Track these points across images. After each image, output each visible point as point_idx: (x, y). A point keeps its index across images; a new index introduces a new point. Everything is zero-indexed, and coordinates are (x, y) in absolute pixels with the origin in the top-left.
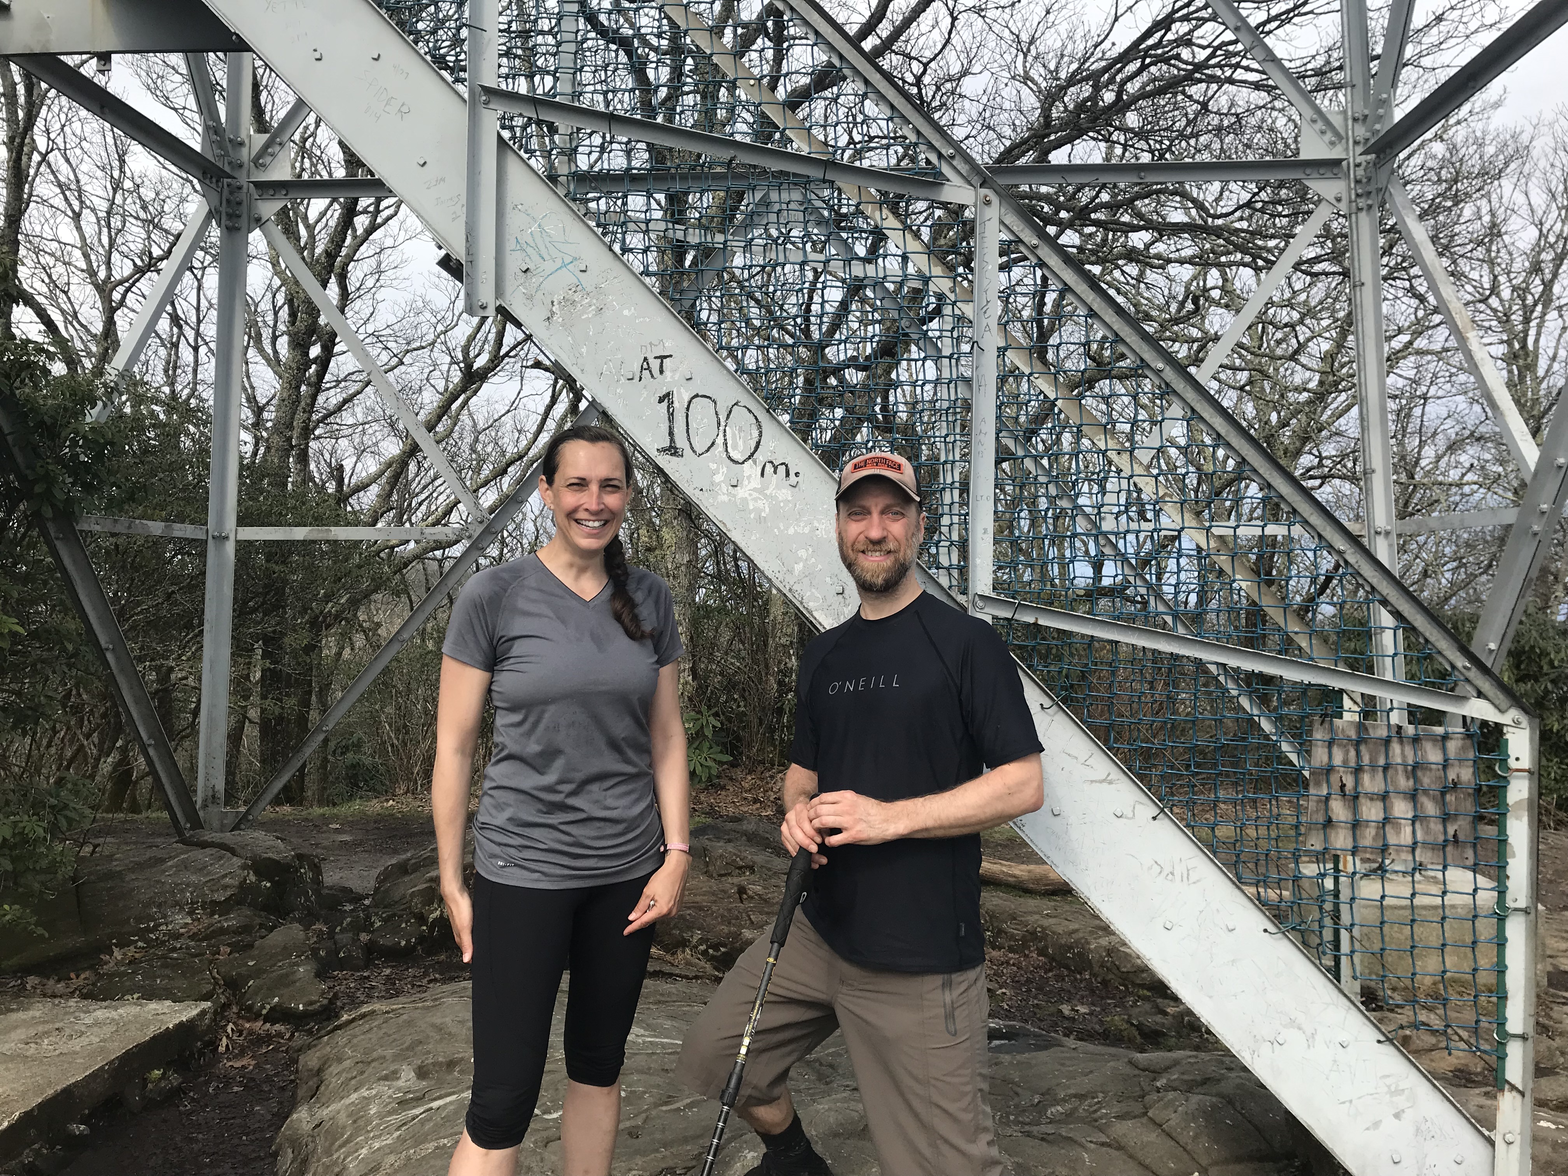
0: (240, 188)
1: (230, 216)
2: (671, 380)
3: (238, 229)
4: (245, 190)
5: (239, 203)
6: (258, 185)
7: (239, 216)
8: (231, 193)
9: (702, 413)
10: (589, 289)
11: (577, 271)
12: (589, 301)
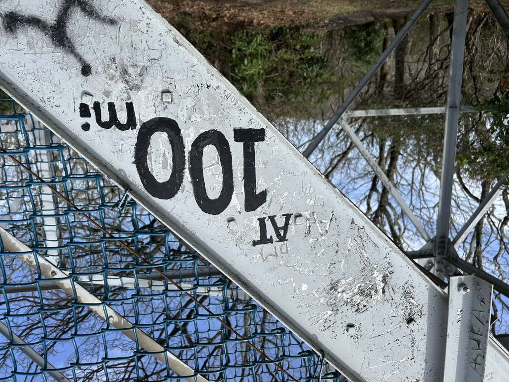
0: (439, 254)
1: (444, 242)
3: (441, 237)
4: (437, 253)
5: (440, 247)
6: (431, 255)
7: (440, 242)
8: (443, 251)
10: (345, 308)
11: (357, 325)
12: (345, 296)
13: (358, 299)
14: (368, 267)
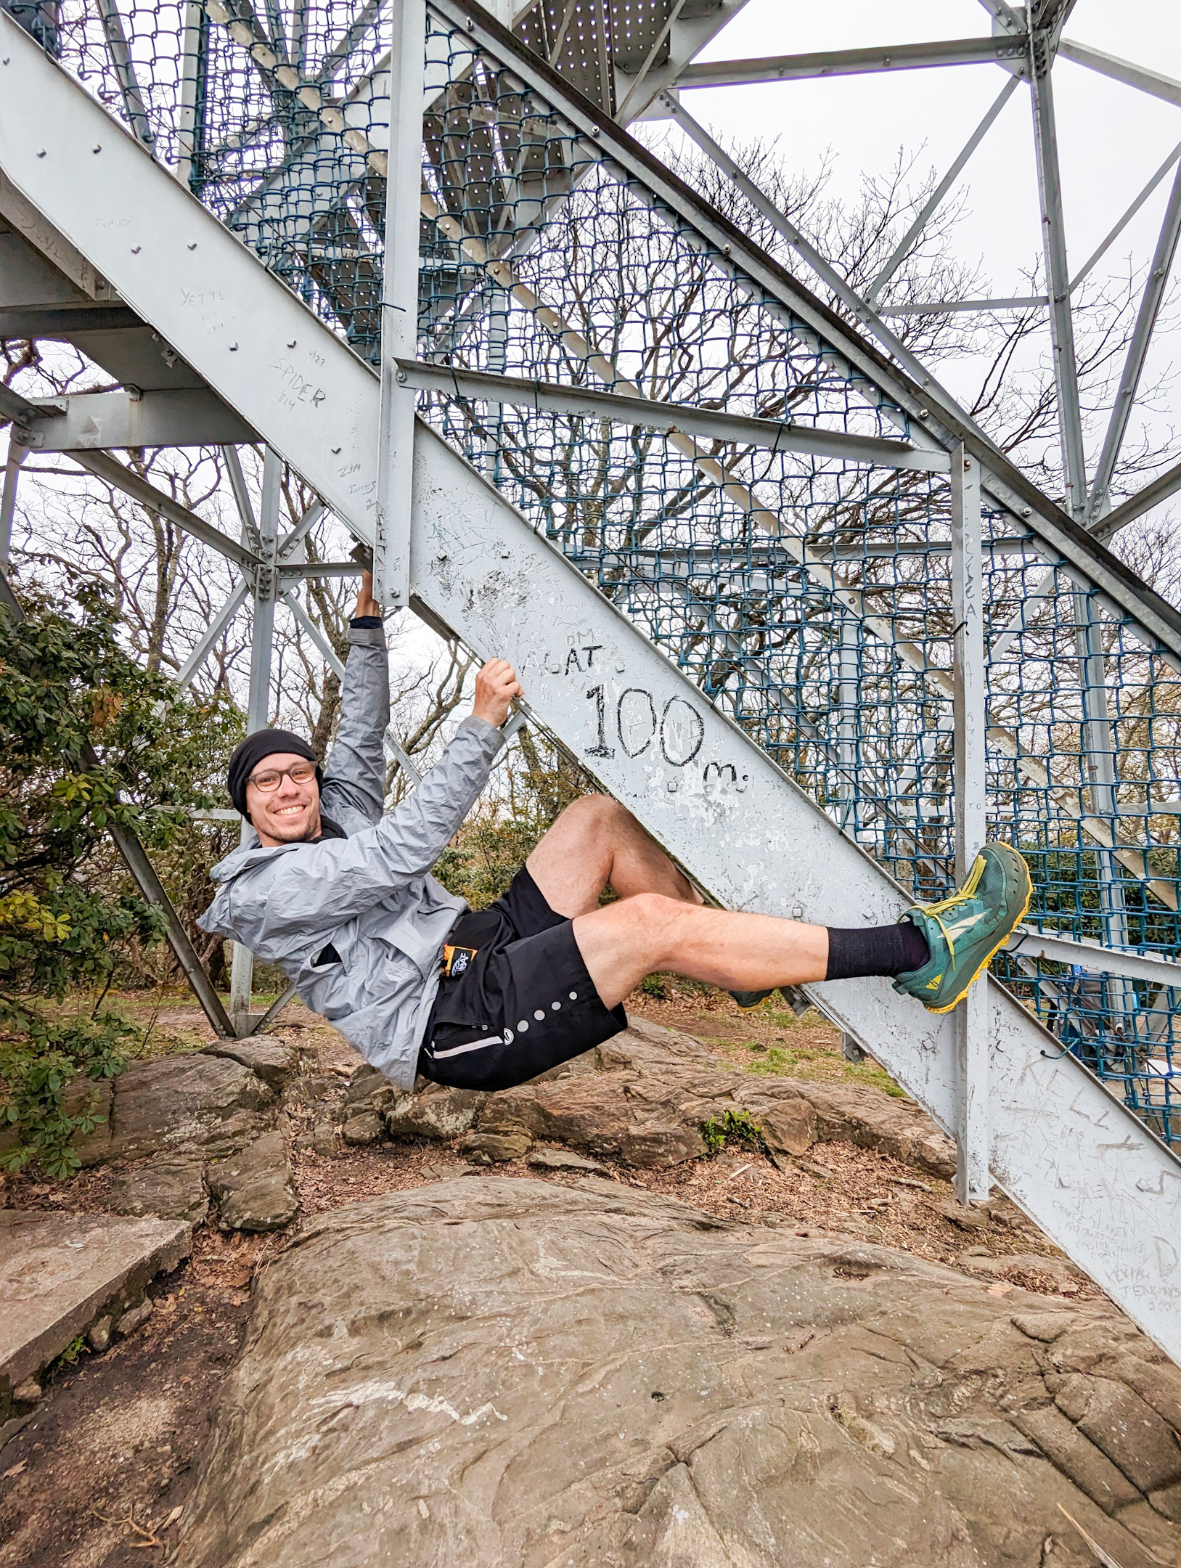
0: (269, 571)
1: (262, 591)
2: (600, 672)
4: (273, 572)
5: (269, 582)
6: (282, 568)
8: (263, 575)
9: (636, 710)
10: (511, 577)
11: (499, 557)
12: (511, 590)
13: (498, 586)
14: (489, 618)
